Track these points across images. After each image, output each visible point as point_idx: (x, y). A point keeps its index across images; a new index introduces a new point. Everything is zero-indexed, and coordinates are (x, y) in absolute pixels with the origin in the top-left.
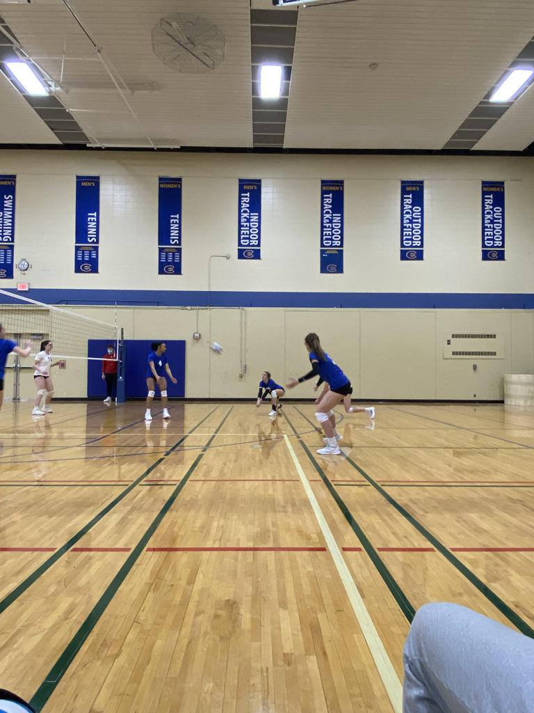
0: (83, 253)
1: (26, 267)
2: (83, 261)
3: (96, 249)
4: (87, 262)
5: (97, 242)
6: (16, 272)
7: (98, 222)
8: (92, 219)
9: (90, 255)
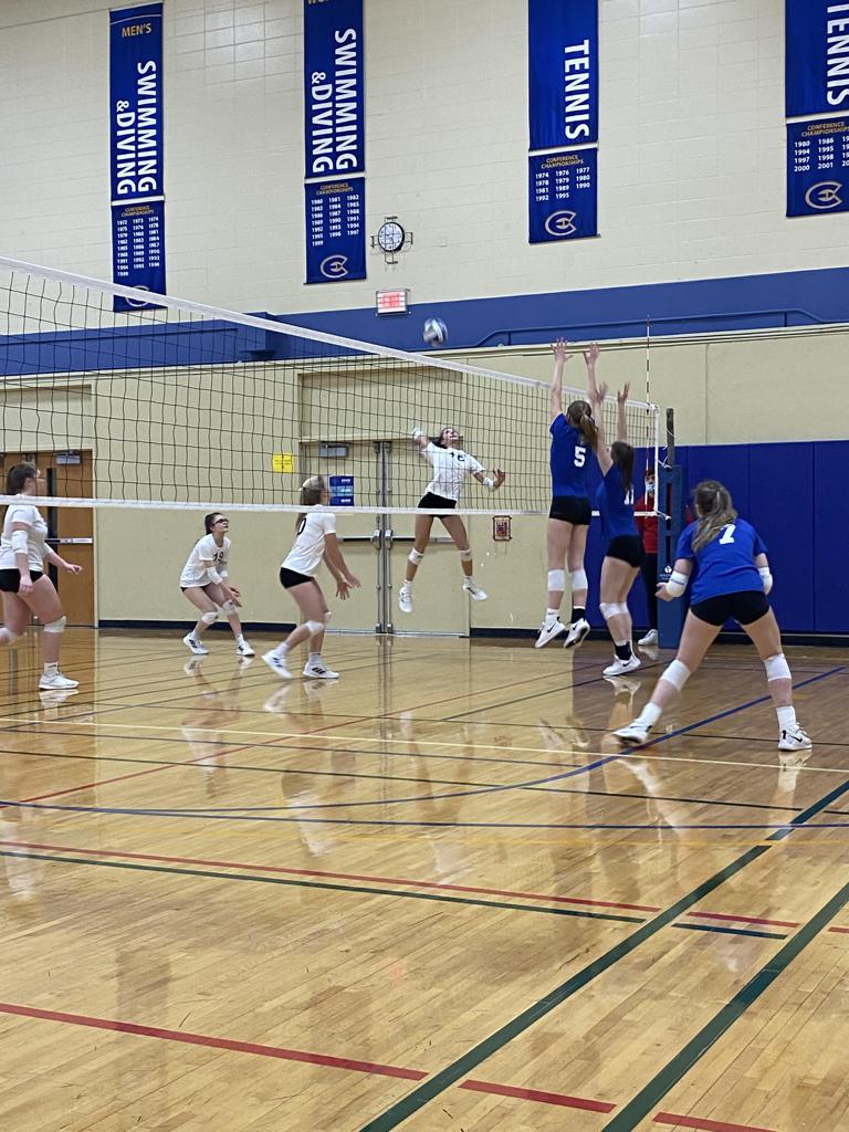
0: (553, 178)
1: (398, 239)
2: (554, 204)
3: (590, 158)
4: (566, 204)
5: (594, 137)
6: (373, 258)
7: (594, 70)
8: (577, 62)
9: (573, 183)
